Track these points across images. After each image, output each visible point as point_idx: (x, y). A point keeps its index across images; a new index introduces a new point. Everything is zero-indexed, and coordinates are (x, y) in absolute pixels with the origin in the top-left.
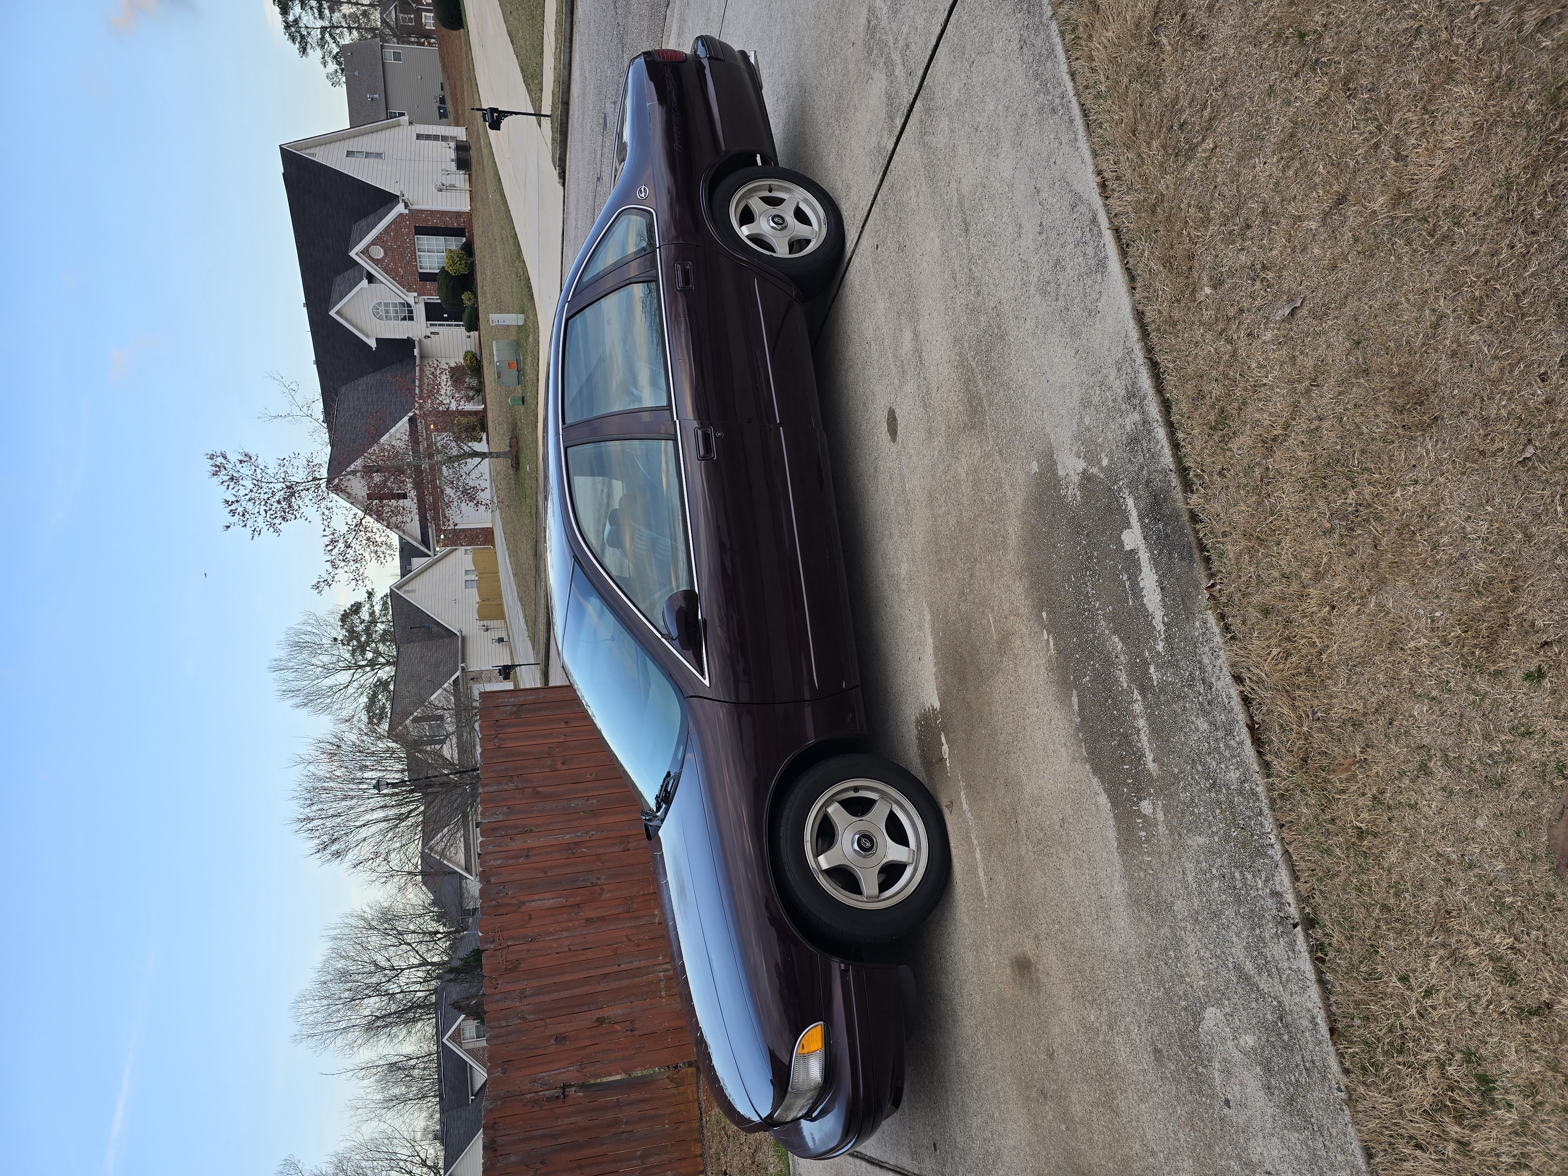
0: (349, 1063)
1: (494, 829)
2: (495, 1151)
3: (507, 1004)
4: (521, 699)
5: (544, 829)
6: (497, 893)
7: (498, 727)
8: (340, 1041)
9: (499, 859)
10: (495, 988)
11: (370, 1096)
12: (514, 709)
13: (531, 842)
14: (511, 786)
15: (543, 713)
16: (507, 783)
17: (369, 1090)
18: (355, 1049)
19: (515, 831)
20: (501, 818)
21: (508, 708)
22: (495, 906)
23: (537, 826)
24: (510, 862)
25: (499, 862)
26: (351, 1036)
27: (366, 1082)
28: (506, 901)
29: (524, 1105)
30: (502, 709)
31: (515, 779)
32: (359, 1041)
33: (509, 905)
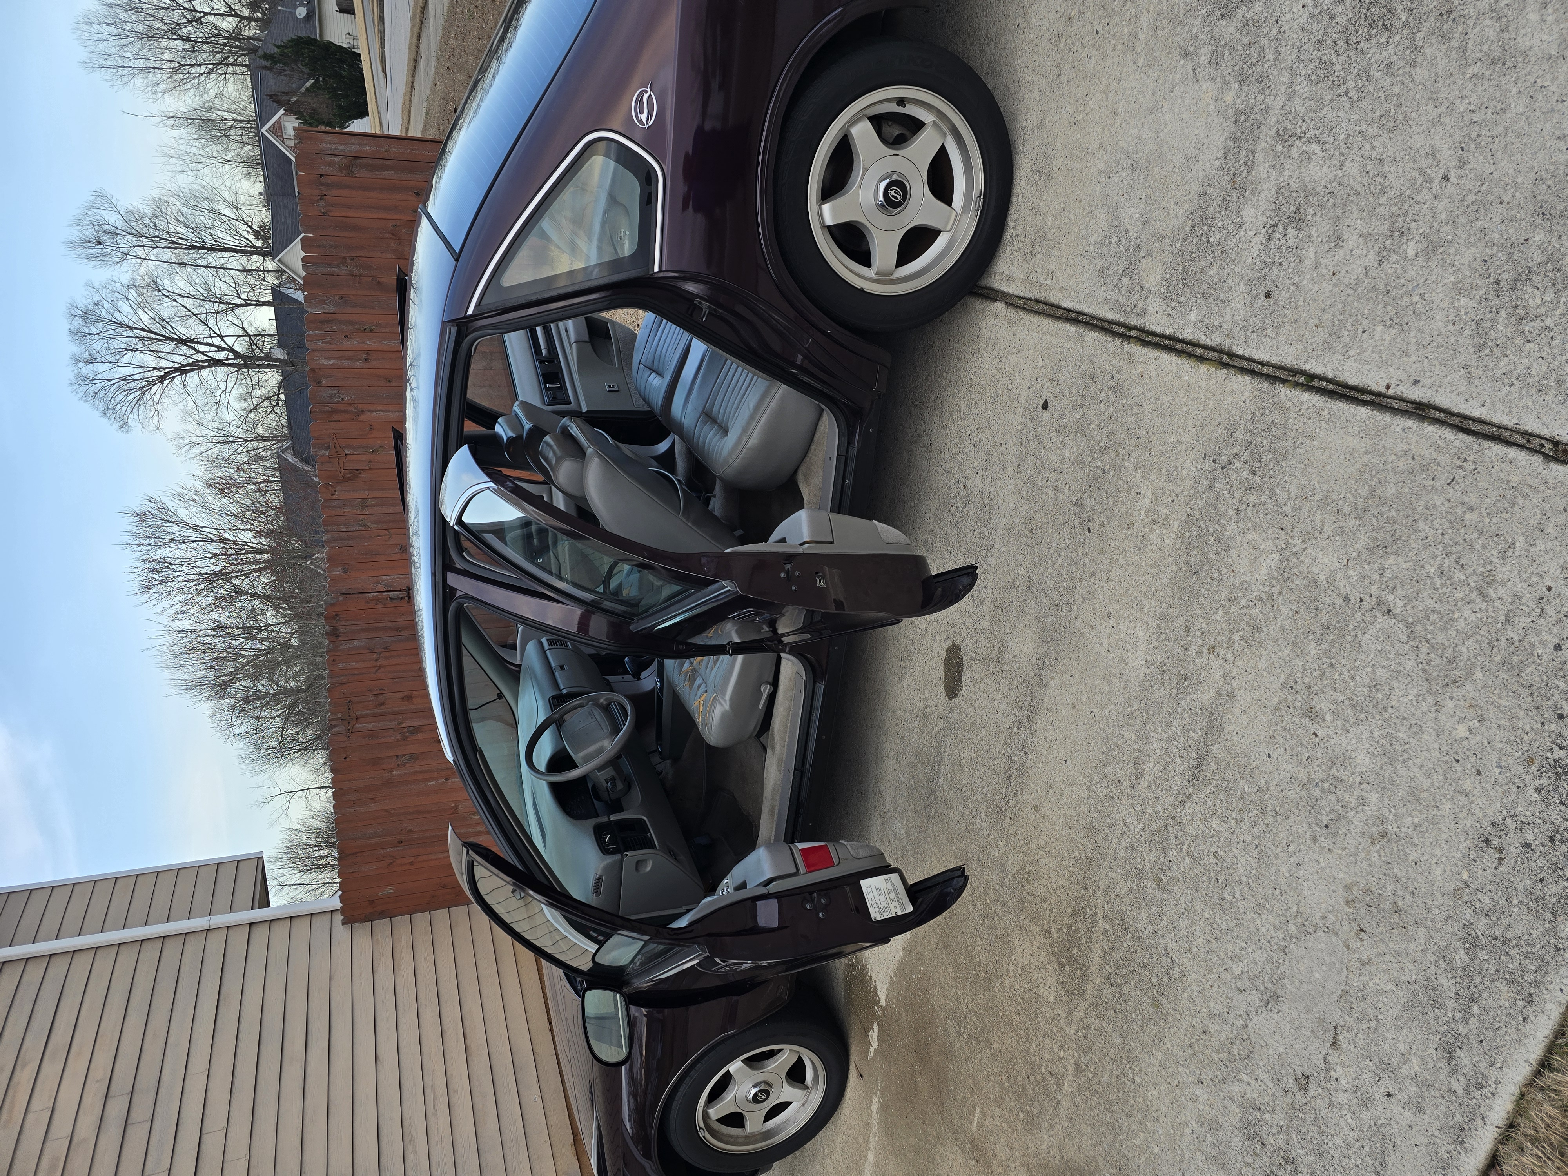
0: (154, 108)
1: (323, 322)
2: (337, 636)
3: (347, 510)
4: (354, 148)
5: (387, 330)
6: (330, 397)
7: (322, 184)
8: (139, 81)
9: (331, 358)
10: (333, 495)
11: (182, 147)
12: (345, 161)
13: (370, 344)
14: (344, 270)
15: (385, 174)
16: (338, 266)
17: (181, 141)
18: (159, 95)
19: (350, 328)
20: (332, 309)
21: (337, 159)
22: (329, 412)
23: (378, 325)
24: (345, 363)
25: (331, 362)
26: (152, 77)
27: (176, 133)
28: (342, 407)
29: (367, 602)
30: (328, 158)
31: (349, 261)
32: (162, 87)
33: (345, 412)
